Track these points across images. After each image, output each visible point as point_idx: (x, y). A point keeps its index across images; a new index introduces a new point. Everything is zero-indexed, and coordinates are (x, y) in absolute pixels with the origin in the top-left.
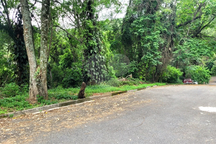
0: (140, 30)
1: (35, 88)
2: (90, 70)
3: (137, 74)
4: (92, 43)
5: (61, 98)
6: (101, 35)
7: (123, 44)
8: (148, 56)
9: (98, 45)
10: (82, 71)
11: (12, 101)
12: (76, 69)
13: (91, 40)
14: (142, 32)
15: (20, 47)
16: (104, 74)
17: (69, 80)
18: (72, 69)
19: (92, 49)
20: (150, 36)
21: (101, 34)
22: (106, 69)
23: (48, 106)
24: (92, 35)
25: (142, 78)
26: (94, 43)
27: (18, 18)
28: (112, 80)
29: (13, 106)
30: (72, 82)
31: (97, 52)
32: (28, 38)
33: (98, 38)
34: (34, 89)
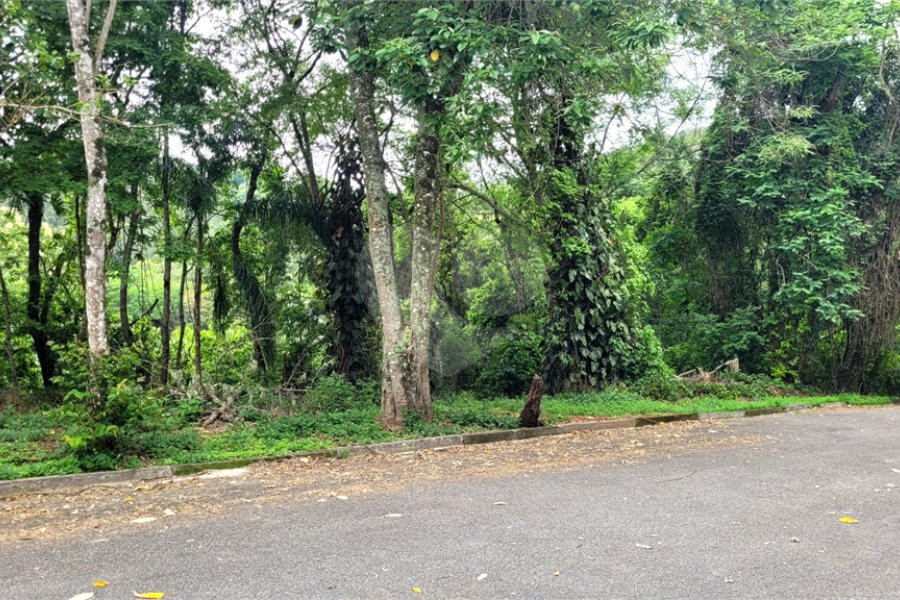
0: (759, 190)
1: (399, 388)
2: (567, 339)
3: (762, 359)
4: (572, 247)
5: (468, 420)
6: (607, 215)
7: (703, 241)
8: (798, 286)
9: (596, 254)
10: (542, 344)
11: (342, 420)
12: (525, 338)
13: (571, 236)
14: (769, 194)
15: (344, 268)
16: (620, 355)
17: (501, 378)
18: (512, 338)
19: (576, 267)
20: (807, 209)
21: (606, 212)
22: (629, 338)
23: (434, 439)
24: (575, 220)
25: (784, 375)
26: (580, 245)
27: (340, 175)
28: (649, 376)
29: (344, 432)
30: (509, 384)
31: (594, 279)
32: (382, 246)
33: (596, 228)
34: (395, 392)
